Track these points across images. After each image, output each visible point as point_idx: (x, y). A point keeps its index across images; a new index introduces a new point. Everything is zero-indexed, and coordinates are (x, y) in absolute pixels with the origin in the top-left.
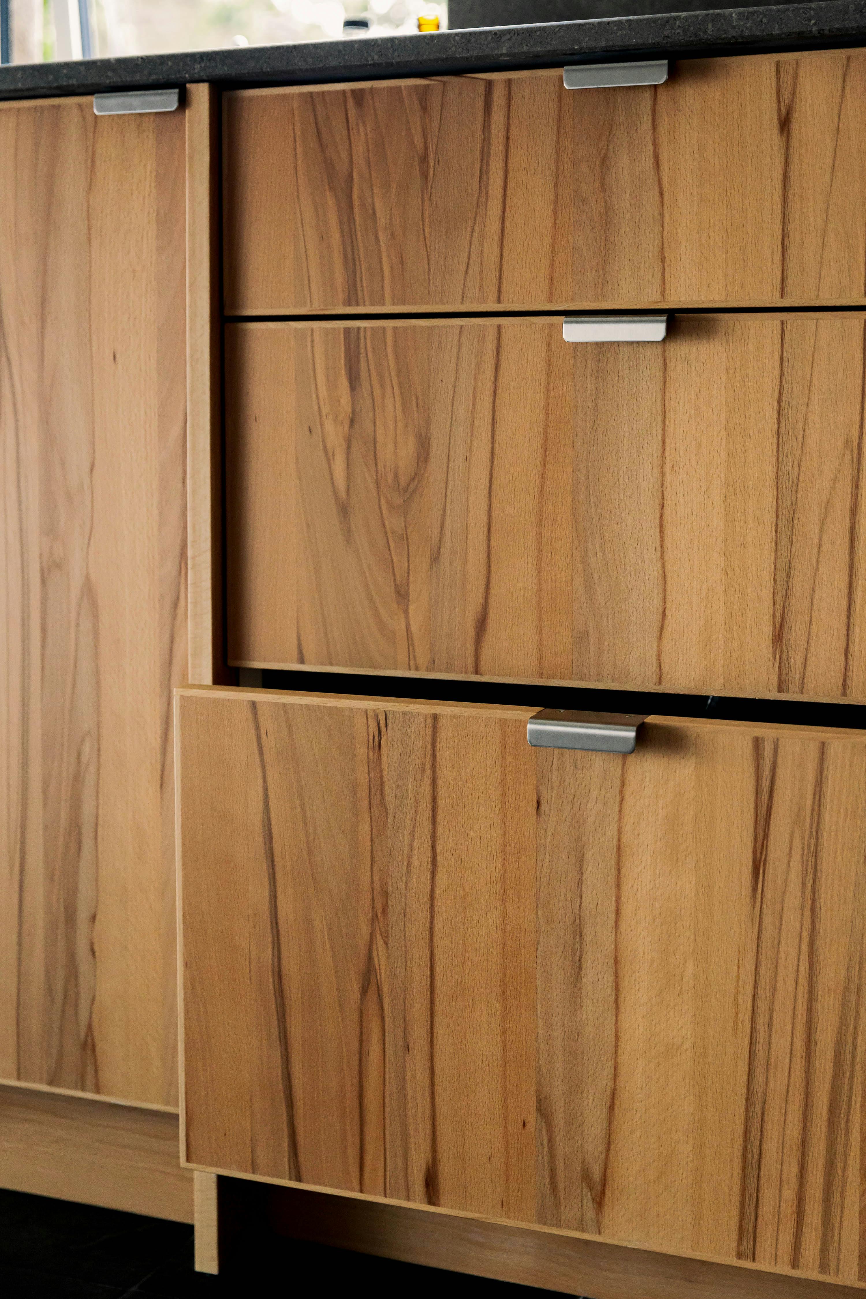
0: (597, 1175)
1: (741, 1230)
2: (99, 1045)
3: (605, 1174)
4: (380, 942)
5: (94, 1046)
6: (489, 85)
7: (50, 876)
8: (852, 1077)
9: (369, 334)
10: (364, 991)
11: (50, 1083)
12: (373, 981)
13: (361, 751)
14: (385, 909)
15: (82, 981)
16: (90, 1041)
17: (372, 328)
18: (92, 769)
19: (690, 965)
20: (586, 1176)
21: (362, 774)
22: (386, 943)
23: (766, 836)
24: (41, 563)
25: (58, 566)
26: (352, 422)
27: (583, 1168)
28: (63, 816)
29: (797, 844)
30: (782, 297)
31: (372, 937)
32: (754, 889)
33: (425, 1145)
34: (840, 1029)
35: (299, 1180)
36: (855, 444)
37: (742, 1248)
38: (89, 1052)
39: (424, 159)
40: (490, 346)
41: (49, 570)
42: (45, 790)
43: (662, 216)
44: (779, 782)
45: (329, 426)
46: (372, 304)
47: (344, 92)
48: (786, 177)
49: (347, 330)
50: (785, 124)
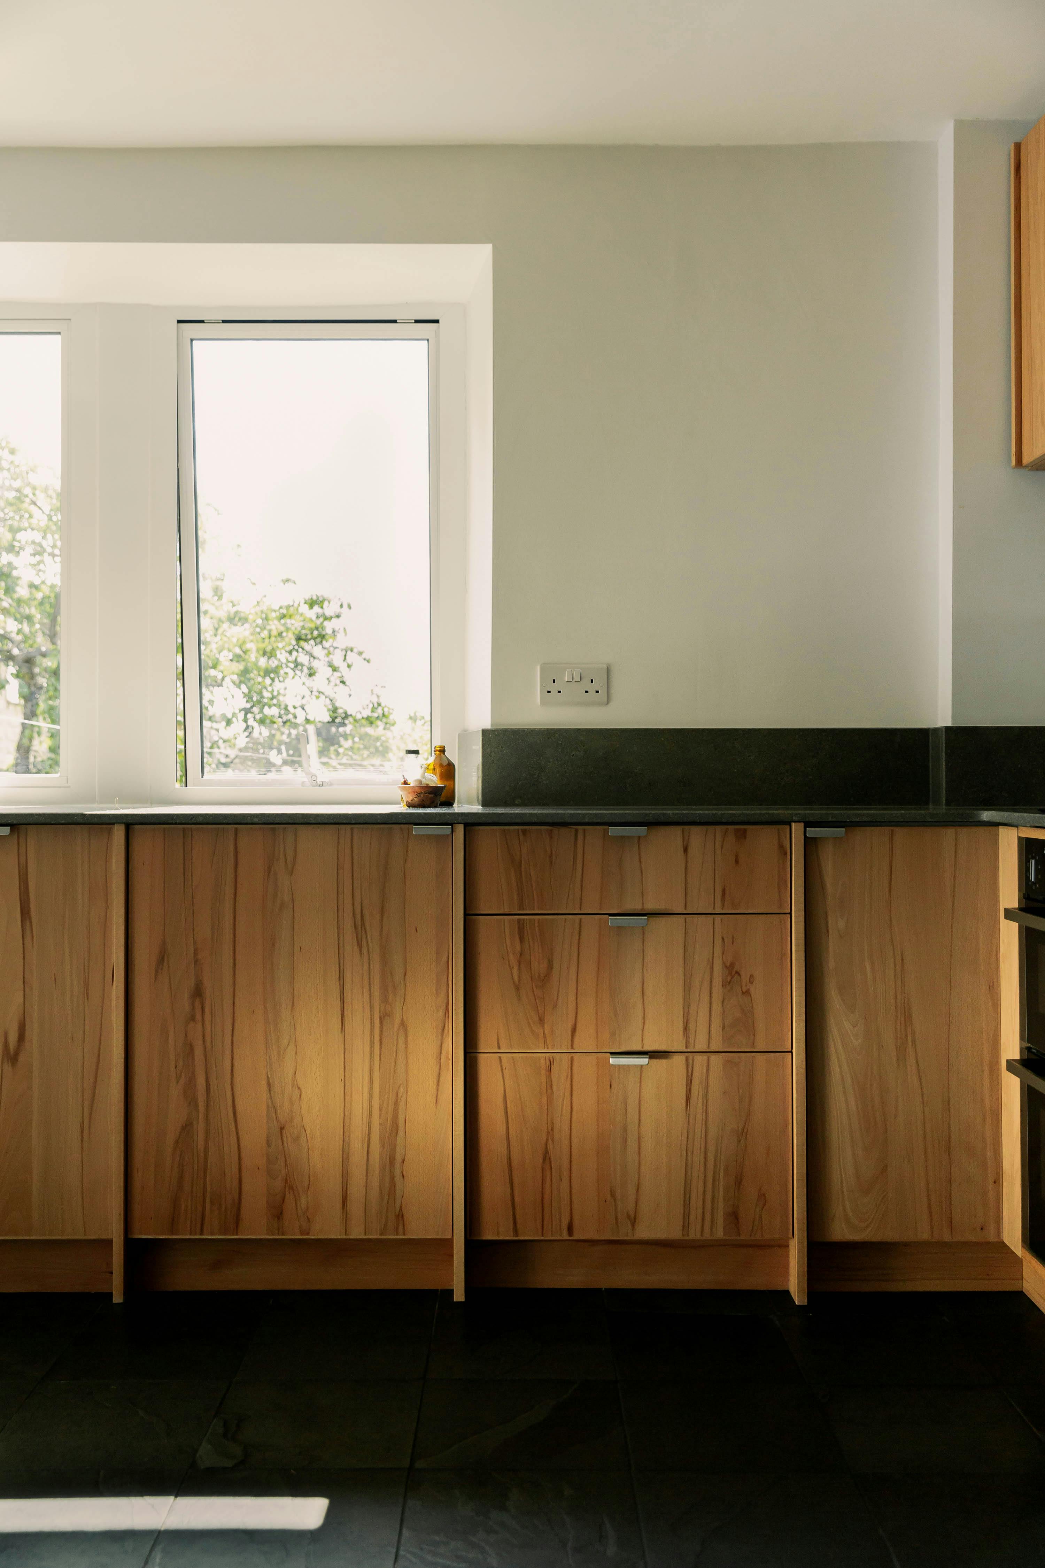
0: (633, 1216)
1: (684, 1226)
2: (405, 1215)
3: (635, 1216)
4: (550, 1141)
5: (403, 1215)
6: (577, 831)
7: (383, 1146)
8: (720, 1167)
9: (528, 922)
10: (544, 1160)
11: (381, 1234)
12: (547, 1156)
13: (543, 1072)
14: (552, 1129)
15: (397, 1188)
16: (401, 1213)
17: (529, 919)
18: (404, 1098)
19: (665, 1135)
20: (629, 1217)
21: (543, 1079)
22: (553, 1141)
23: (690, 1089)
24: (380, 1015)
25: (388, 1015)
26: (521, 954)
27: (627, 1213)
28: (389, 1119)
29: (701, 1090)
30: (685, 909)
31: (547, 1140)
32: (687, 1108)
33: (568, 1214)
34: (716, 1152)
35: (517, 1236)
36: (711, 961)
37: (684, 1233)
38: (400, 1219)
39: (551, 857)
40: (577, 926)
41: (384, 1017)
42: (381, 1110)
43: (642, 880)
44: (694, 1072)
45: (511, 956)
46: (530, 910)
47: (518, 830)
48: (686, 868)
49: (519, 920)
50: (686, 850)
